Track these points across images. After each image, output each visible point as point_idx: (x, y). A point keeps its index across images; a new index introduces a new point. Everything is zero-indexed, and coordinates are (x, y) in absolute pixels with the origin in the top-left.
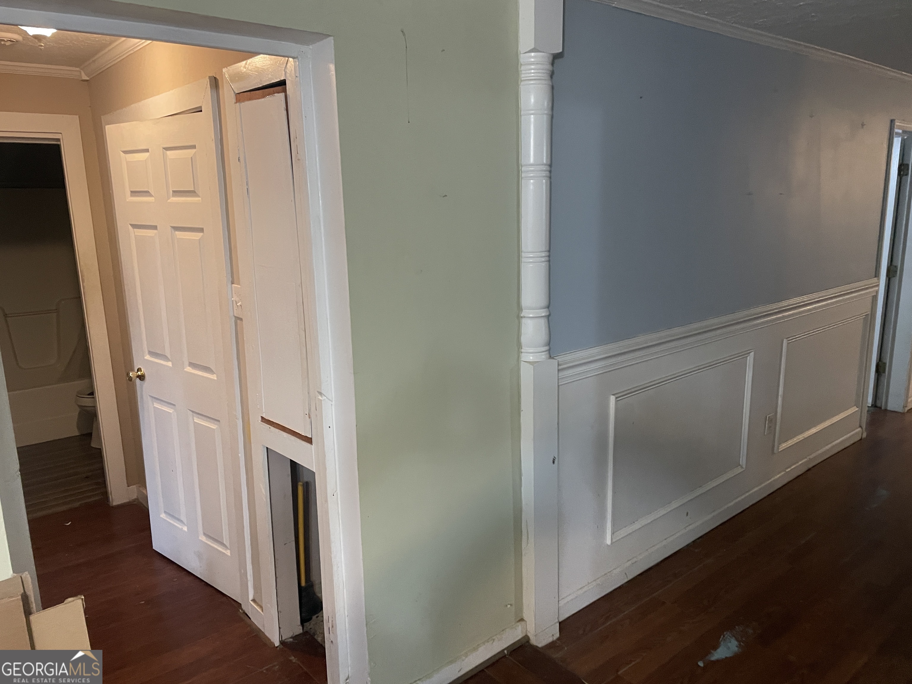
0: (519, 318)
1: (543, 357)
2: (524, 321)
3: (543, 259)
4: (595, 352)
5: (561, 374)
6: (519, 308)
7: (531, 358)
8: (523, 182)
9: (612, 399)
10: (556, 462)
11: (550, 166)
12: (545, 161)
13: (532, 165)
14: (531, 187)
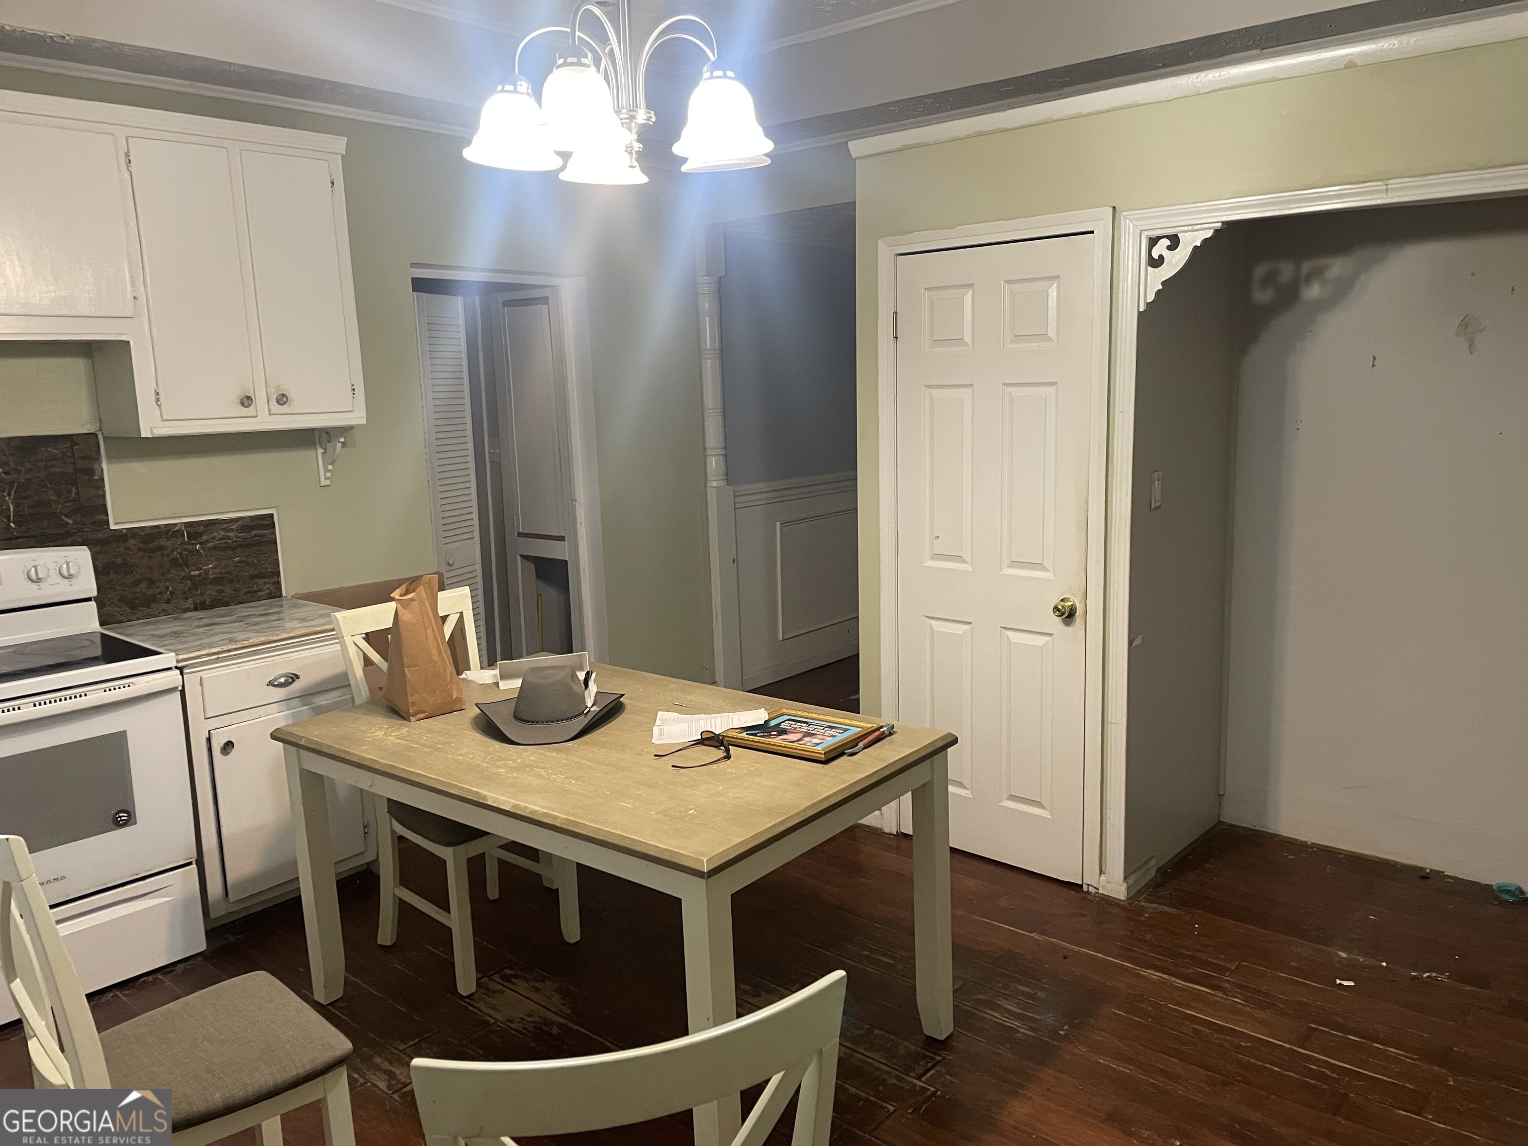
0: (705, 456)
1: (723, 483)
2: (709, 458)
3: (720, 414)
4: (761, 486)
5: (737, 499)
6: (705, 449)
7: (715, 484)
8: (703, 362)
9: (778, 524)
10: (735, 562)
11: (721, 350)
12: (717, 347)
13: (708, 350)
14: (709, 364)
